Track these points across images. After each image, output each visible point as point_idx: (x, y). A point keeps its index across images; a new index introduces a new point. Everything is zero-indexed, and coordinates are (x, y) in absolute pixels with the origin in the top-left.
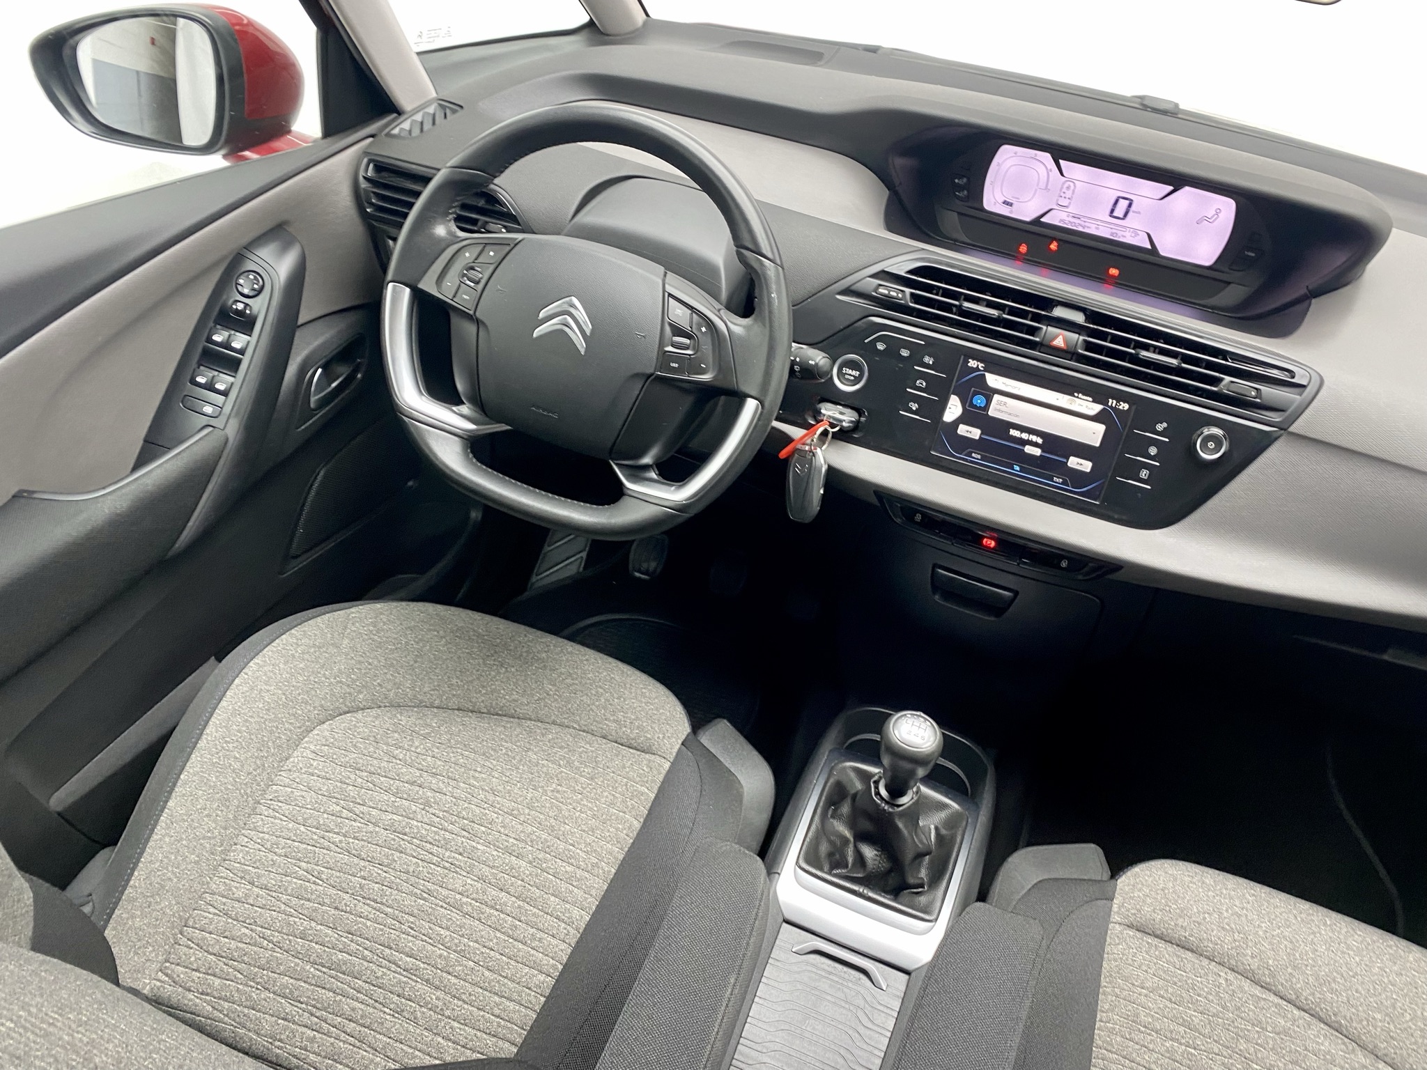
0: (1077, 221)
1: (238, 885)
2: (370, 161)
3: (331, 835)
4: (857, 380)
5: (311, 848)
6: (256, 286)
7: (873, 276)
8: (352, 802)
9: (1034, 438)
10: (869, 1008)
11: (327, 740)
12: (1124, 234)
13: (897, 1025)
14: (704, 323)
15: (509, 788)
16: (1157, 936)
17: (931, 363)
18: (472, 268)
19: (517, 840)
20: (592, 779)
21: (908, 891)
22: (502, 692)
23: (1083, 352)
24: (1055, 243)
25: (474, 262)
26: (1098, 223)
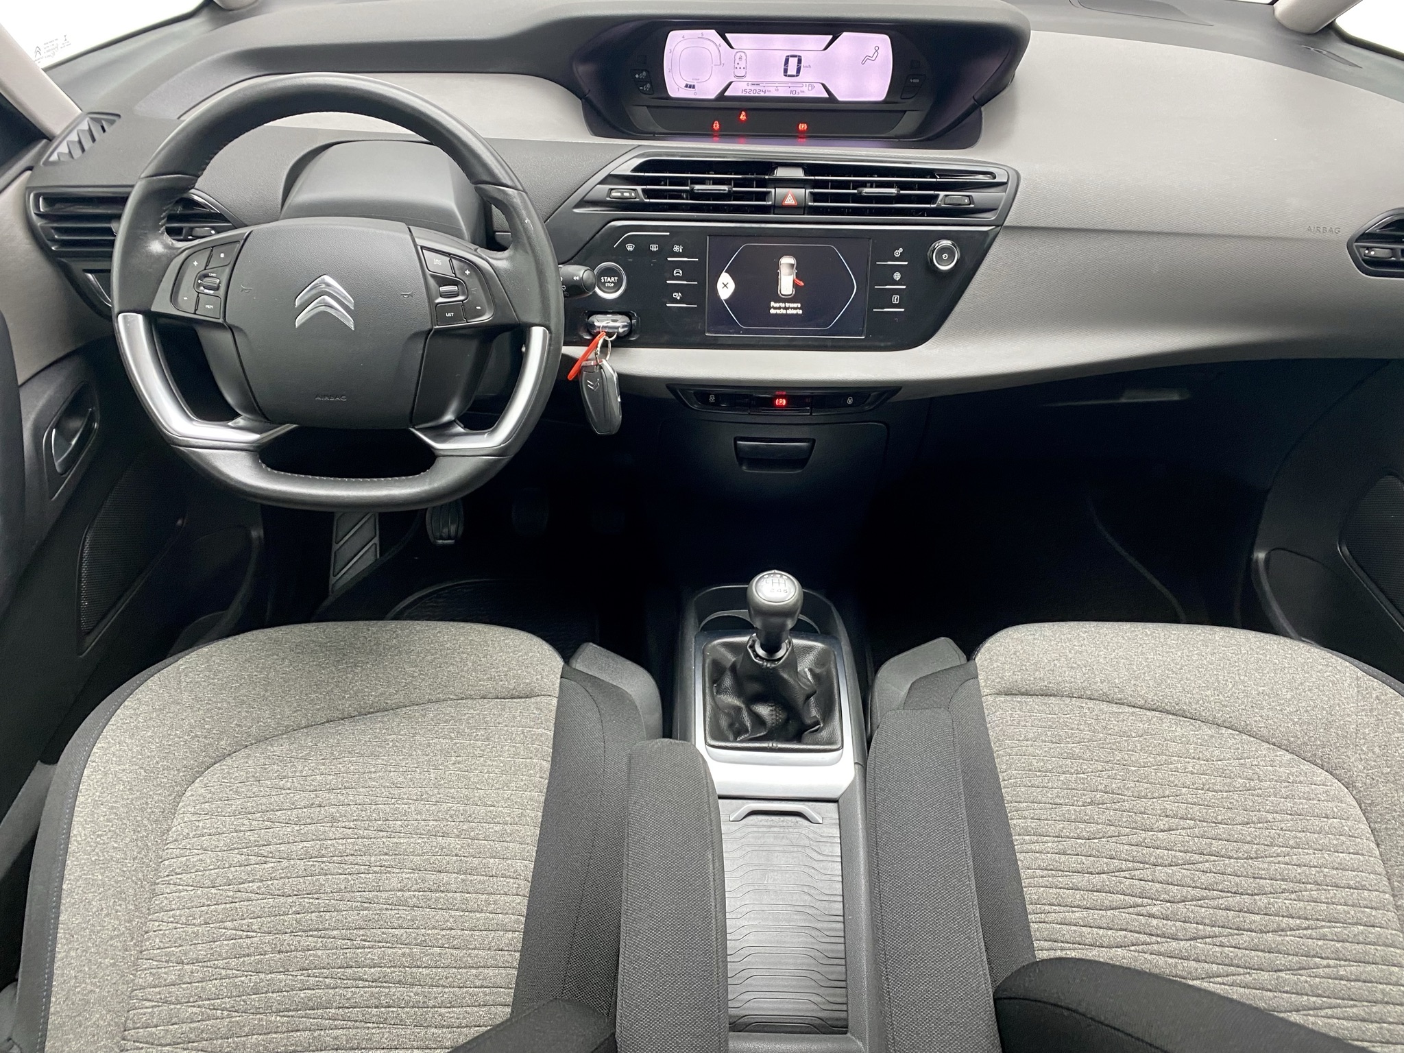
0: (758, 88)
1: (167, 970)
2: (37, 197)
3: (246, 885)
4: (617, 286)
5: (231, 905)
7: (601, 183)
8: (256, 846)
10: (815, 844)
12: (802, 89)
13: (843, 848)
14: (466, 267)
15: (409, 776)
16: (1023, 694)
17: (681, 251)
18: (206, 276)
19: (436, 821)
20: (488, 739)
21: (808, 731)
22: (366, 690)
23: (812, 204)
24: (743, 113)
25: (205, 269)
26: (777, 85)
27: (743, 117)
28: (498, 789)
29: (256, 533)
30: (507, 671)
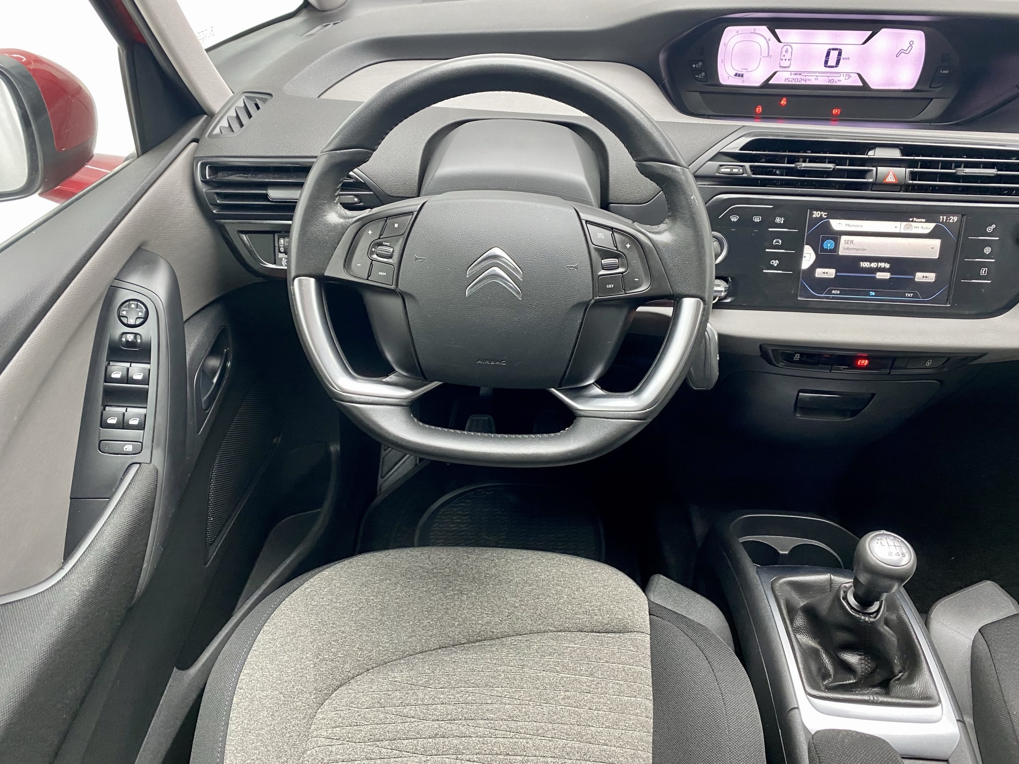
0: (799, 77)
2: (203, 166)
4: (720, 252)
6: (140, 314)
7: (711, 159)
9: (882, 265)
11: (335, 722)
12: (839, 78)
14: (627, 240)
15: (524, 709)
17: (782, 222)
18: (380, 244)
20: (592, 675)
23: (911, 182)
24: (784, 99)
25: (379, 238)
26: (817, 74)
27: (783, 102)
28: (609, 727)
29: (335, 448)
30: (600, 606)
